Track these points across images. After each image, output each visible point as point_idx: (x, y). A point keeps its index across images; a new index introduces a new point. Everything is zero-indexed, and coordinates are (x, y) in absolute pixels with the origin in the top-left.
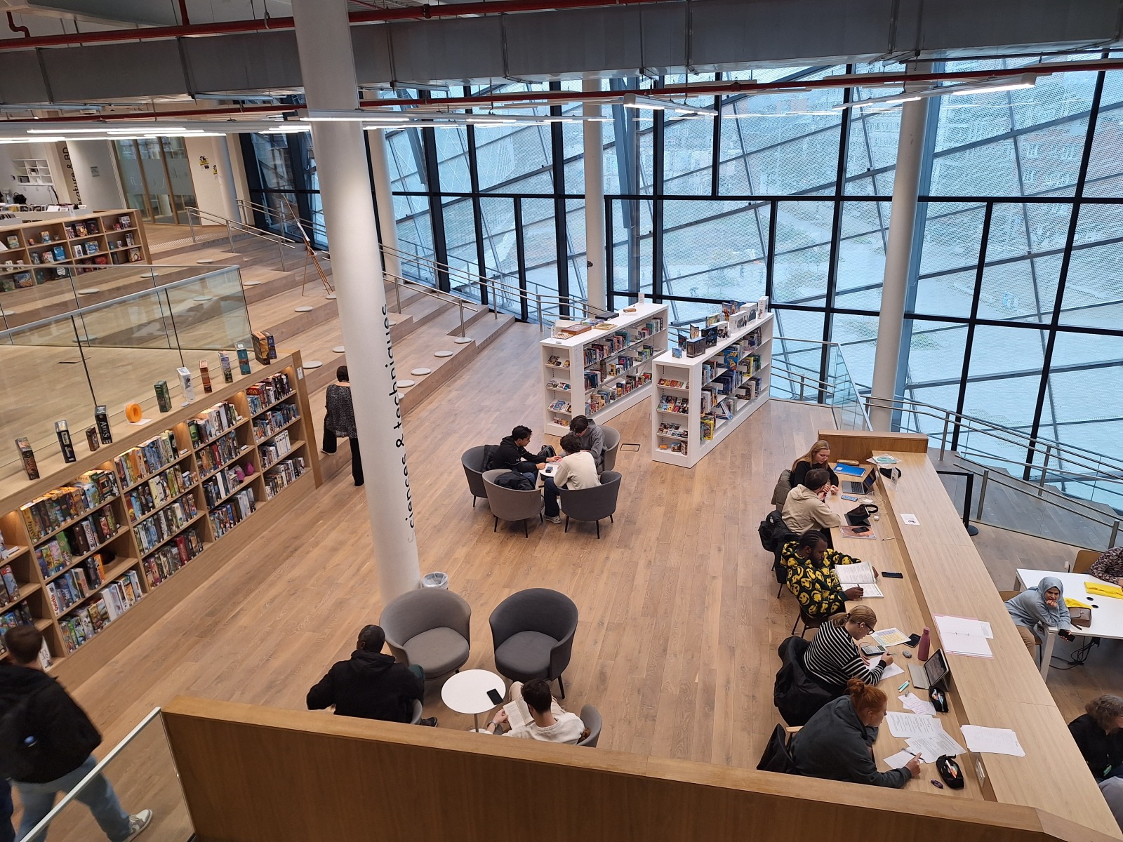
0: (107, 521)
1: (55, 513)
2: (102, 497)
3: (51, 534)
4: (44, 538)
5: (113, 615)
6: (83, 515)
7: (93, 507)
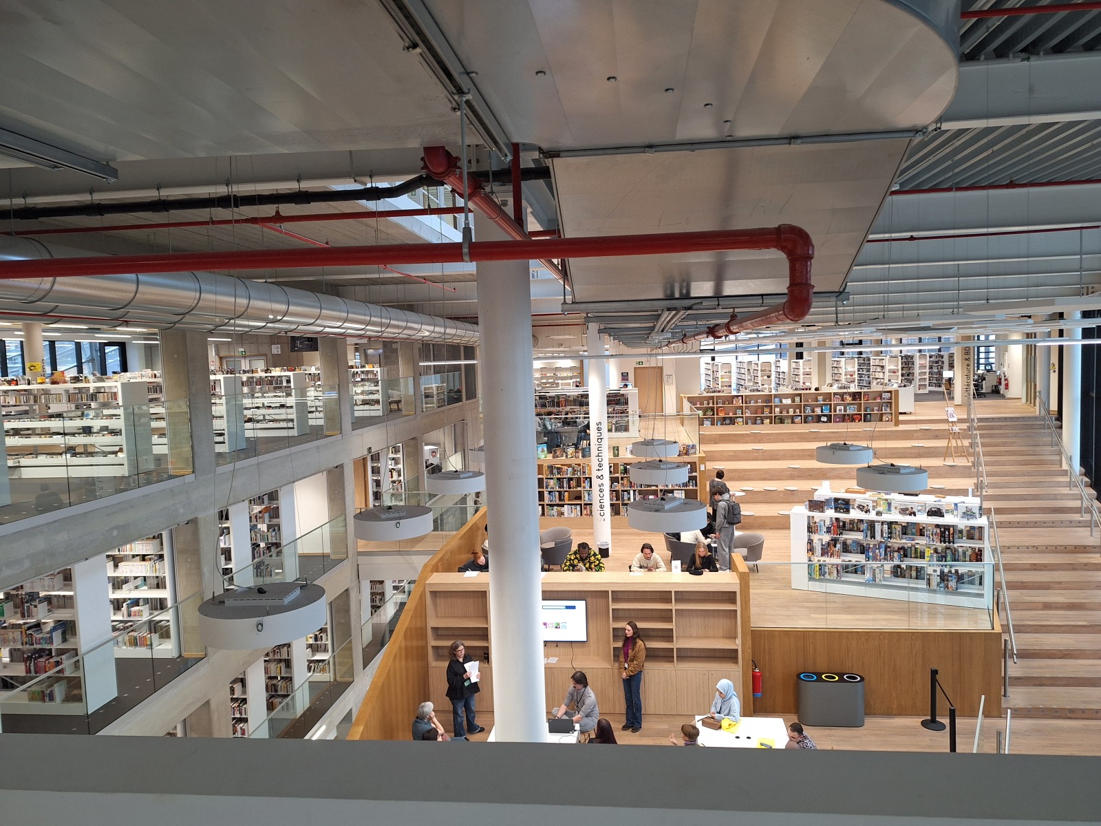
0: (573, 483)
1: (555, 471)
2: (574, 474)
3: (552, 477)
4: (549, 477)
5: (566, 515)
6: (564, 476)
7: (569, 476)
